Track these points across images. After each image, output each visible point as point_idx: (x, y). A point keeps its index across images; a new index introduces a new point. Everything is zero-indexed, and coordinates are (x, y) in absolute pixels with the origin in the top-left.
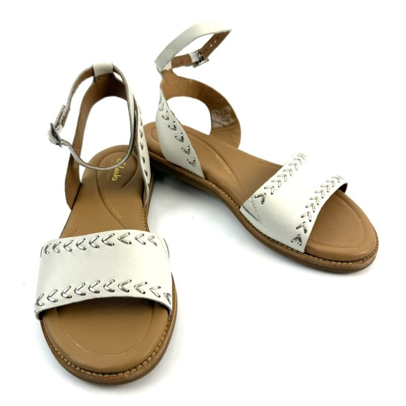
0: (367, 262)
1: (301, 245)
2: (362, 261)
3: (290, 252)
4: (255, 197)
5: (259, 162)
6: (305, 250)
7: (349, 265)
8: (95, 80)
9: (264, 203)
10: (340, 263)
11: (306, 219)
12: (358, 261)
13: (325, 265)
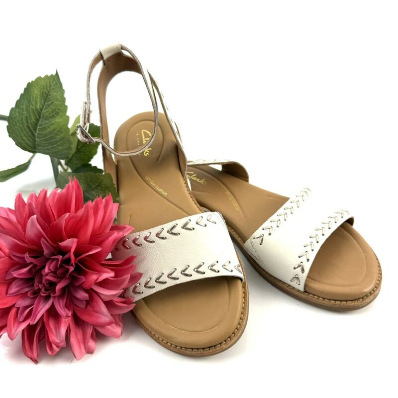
0: (367, 300)
1: (299, 284)
2: (361, 300)
3: (292, 291)
4: (254, 238)
5: (269, 196)
6: (305, 289)
7: (348, 304)
8: (104, 64)
9: (263, 244)
10: (339, 302)
11: (304, 259)
12: (358, 299)
13: (324, 303)
